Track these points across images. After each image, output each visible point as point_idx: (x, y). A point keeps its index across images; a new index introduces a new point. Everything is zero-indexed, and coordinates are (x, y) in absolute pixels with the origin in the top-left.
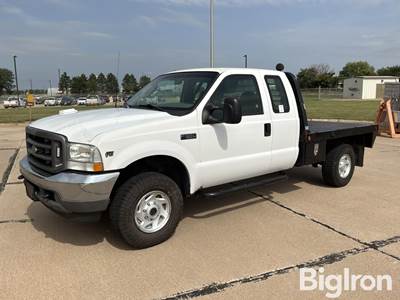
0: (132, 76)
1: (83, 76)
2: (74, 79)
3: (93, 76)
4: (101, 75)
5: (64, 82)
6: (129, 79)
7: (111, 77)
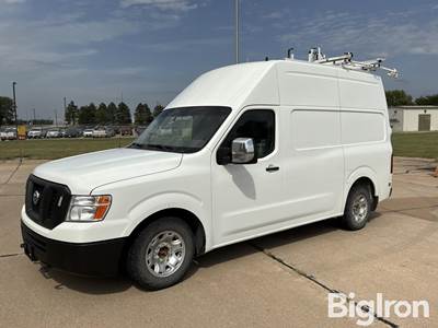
0: (146, 106)
1: (92, 105)
2: (82, 108)
3: (103, 106)
4: (112, 104)
5: (71, 112)
6: (142, 108)
7: (123, 107)
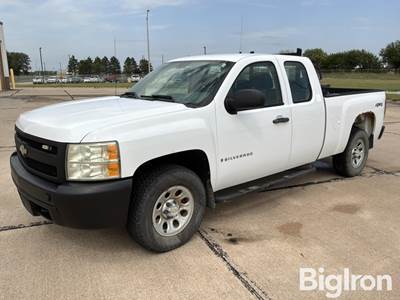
0: (133, 59)
1: (89, 59)
2: (82, 62)
3: (98, 59)
4: (106, 58)
6: (130, 62)
7: (114, 60)
